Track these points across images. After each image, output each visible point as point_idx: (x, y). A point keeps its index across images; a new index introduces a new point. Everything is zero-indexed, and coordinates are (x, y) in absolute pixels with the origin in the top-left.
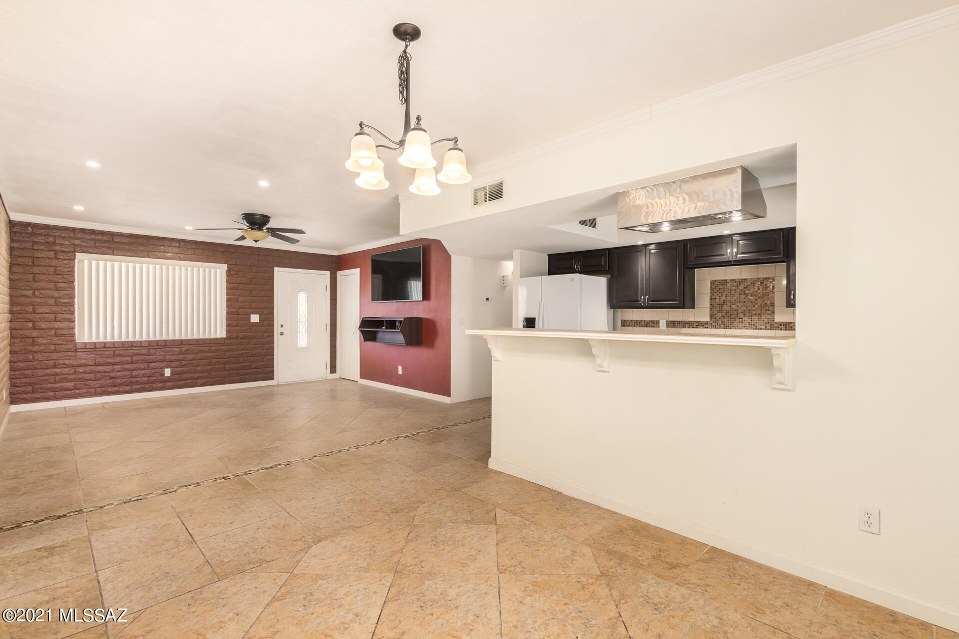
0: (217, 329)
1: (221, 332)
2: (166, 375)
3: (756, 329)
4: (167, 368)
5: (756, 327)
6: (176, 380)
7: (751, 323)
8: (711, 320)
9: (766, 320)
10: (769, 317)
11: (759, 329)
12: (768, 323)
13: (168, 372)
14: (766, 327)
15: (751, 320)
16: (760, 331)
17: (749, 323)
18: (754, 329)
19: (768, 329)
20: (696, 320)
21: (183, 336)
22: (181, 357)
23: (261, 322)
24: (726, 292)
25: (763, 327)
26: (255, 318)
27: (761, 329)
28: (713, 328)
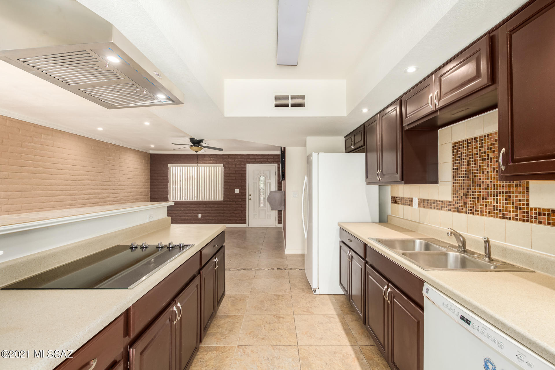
0: (219, 196)
1: (221, 198)
2: (199, 217)
3: (504, 218)
4: (200, 214)
5: (503, 214)
6: (203, 220)
7: (497, 207)
8: (454, 200)
9: (516, 203)
10: (520, 197)
11: (507, 218)
12: (520, 208)
13: (200, 216)
14: (517, 216)
15: (497, 203)
16: (508, 221)
17: (494, 206)
18: (500, 217)
19: (520, 220)
20: (441, 199)
21: (203, 199)
22: (204, 209)
23: (241, 193)
24: (468, 158)
25: (513, 215)
26: (237, 191)
27: (510, 218)
28: (456, 212)
